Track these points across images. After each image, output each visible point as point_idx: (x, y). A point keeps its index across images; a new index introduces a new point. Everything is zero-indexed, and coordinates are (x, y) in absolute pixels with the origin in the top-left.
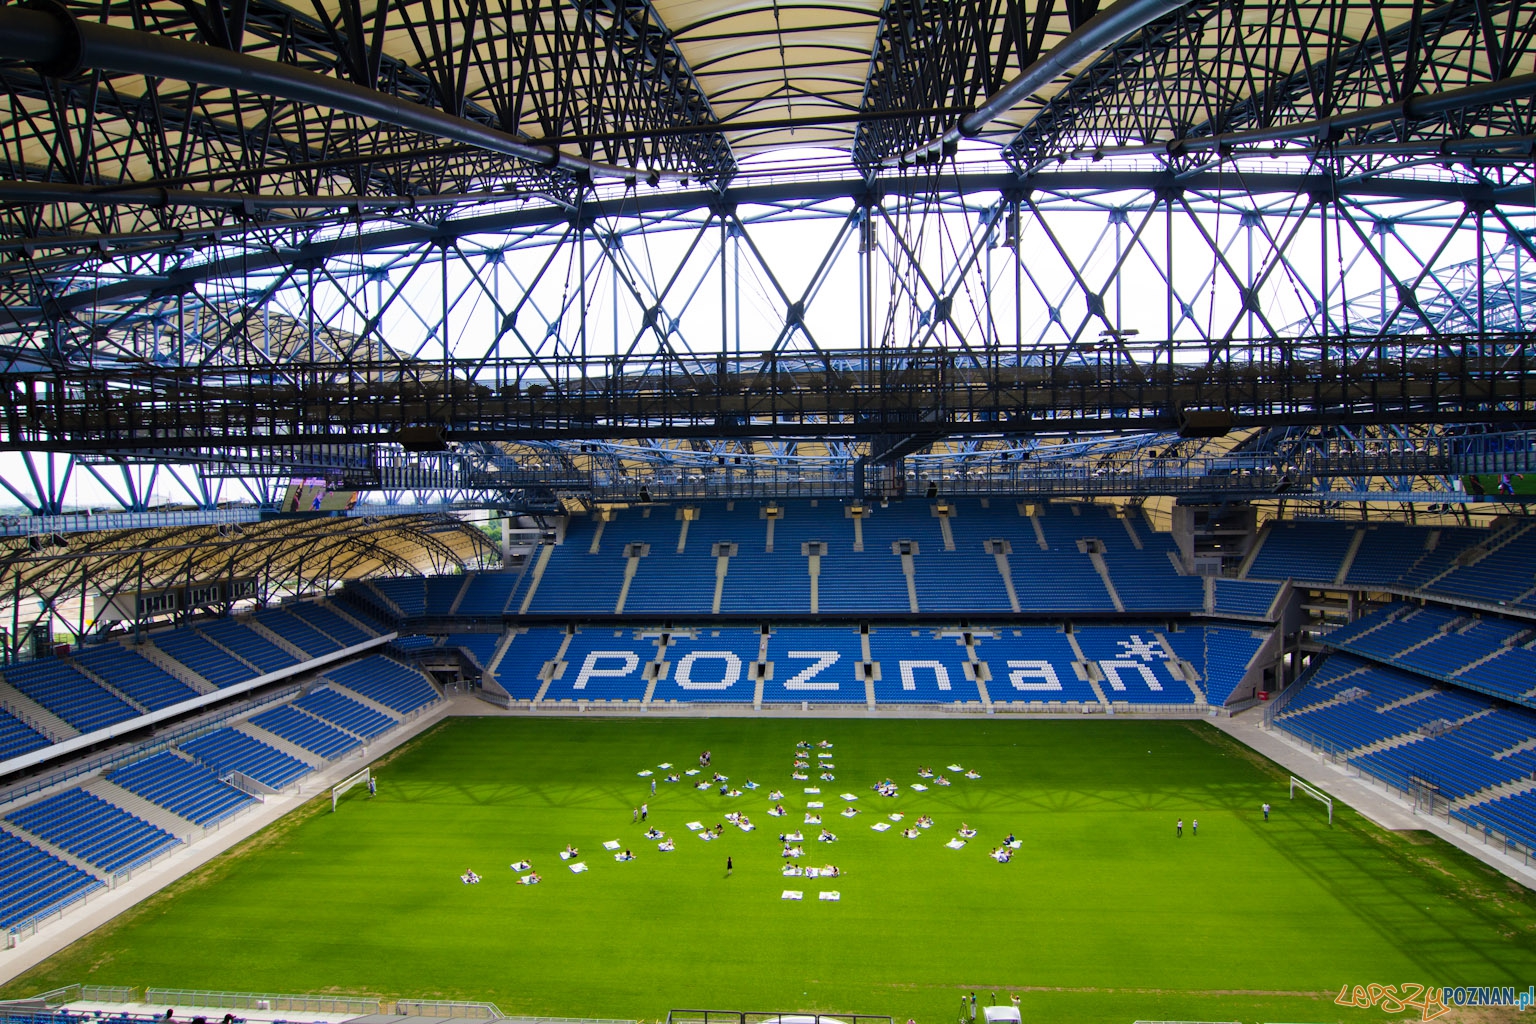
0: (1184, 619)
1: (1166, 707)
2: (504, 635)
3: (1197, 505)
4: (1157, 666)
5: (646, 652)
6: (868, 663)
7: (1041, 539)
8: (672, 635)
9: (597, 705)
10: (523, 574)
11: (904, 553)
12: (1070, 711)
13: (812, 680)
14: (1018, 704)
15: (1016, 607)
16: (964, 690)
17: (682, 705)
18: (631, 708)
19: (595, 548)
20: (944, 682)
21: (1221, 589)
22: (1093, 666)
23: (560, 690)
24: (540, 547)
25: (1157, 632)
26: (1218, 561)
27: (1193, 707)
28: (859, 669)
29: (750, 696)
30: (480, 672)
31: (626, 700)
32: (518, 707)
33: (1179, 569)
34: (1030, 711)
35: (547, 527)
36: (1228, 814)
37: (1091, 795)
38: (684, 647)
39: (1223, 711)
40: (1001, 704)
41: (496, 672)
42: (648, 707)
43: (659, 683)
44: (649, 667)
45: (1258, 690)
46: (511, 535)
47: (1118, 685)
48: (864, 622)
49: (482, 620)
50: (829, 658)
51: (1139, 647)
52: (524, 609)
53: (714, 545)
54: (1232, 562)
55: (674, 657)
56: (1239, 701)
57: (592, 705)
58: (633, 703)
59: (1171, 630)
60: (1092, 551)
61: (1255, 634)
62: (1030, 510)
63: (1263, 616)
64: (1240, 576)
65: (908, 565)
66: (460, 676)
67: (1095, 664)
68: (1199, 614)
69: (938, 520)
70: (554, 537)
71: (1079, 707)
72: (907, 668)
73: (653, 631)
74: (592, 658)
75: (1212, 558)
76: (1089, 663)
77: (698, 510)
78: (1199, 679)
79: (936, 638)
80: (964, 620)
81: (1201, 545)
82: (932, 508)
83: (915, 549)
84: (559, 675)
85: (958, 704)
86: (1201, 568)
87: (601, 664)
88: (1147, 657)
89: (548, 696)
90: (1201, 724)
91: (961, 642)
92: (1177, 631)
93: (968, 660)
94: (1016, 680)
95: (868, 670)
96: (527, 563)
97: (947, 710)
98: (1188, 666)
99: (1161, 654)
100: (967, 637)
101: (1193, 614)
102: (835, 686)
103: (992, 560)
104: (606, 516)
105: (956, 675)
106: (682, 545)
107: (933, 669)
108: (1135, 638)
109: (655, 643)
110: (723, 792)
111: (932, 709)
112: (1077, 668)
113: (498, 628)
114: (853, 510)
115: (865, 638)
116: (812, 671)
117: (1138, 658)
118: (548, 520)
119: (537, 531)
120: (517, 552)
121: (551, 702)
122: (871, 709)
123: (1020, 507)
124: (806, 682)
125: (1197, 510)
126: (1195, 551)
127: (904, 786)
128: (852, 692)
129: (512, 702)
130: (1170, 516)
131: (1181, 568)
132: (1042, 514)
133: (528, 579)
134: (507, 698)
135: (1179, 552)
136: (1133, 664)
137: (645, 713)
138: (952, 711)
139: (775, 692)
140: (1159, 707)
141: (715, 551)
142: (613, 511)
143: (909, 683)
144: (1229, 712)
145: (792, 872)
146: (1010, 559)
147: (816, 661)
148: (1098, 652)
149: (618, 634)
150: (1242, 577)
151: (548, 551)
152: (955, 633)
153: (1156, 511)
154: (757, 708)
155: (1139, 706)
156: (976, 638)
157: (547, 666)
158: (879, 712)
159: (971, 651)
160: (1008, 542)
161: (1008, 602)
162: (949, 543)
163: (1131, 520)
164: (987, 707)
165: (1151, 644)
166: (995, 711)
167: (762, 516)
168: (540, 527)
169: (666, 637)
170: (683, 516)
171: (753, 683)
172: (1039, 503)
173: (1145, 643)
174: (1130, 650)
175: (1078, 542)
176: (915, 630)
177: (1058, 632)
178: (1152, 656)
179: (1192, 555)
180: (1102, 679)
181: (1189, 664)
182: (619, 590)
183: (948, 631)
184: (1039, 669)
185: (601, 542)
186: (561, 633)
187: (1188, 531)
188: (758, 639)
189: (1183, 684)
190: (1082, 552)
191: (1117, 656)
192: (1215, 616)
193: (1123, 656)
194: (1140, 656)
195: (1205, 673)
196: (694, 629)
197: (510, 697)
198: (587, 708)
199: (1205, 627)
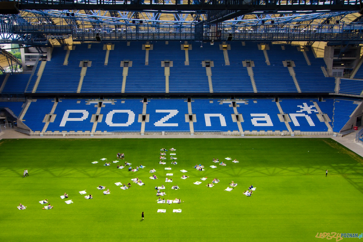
0: (326, 96)
1: (316, 133)
2: (25, 102)
3: (335, 46)
4: (313, 116)
5: (92, 110)
6: (191, 115)
7: (267, 61)
8: (104, 102)
9: (71, 133)
11: (207, 66)
12: (276, 135)
13: (166, 122)
14: (254, 132)
15: (255, 91)
16: (232, 126)
17: (109, 133)
18: (86, 135)
19: (66, 62)
20: (223, 123)
21: (343, 83)
22: (286, 116)
23: (54, 127)
24: (40, 62)
25: (314, 101)
27: (327, 133)
28: (187, 117)
29: (139, 129)
30: (16, 119)
31: (84, 131)
32: (34, 135)
33: (326, 74)
34: (259, 135)
35: (43, 52)
36: (339, 176)
37: (284, 169)
38: (109, 108)
39: (339, 134)
40: (247, 132)
41: (23, 119)
42: (94, 134)
43: (99, 124)
44: (93, 117)
45: (354, 126)
46: (26, 56)
47: (297, 124)
48: (189, 97)
49: (15, 96)
50: (174, 113)
51: (306, 108)
52: (34, 91)
53: (122, 62)
54: (348, 71)
55: (105, 112)
56: (346, 130)
57: (68, 133)
58: (87, 132)
59: (320, 100)
60: (289, 66)
61: (356, 102)
62: (263, 47)
63: (359, 95)
65: (209, 71)
66: (6, 121)
67: (287, 115)
68: (332, 94)
69: (222, 51)
70: (46, 57)
71: (280, 133)
72: (207, 117)
73: (95, 101)
74: (67, 113)
75: (340, 70)
76: (285, 115)
77: (113, 45)
78: (330, 121)
79: (220, 104)
80: (232, 96)
81: (336, 64)
82: (220, 45)
83: (212, 64)
84: (53, 120)
85: (229, 132)
86: (335, 74)
87: (71, 116)
88: (309, 112)
89: (48, 130)
90: (330, 140)
91: (231, 106)
92: (322, 101)
93: (234, 113)
94: (254, 122)
95: (191, 118)
96: (34, 69)
97: (224, 135)
98: (326, 116)
99: (315, 111)
100: (234, 103)
101: (330, 94)
102: (176, 125)
103: (245, 70)
104: (70, 48)
106: (106, 62)
107: (219, 117)
108: (305, 104)
109: (96, 106)
111: (218, 134)
112: (280, 117)
114: (185, 46)
115: (189, 104)
116: (166, 118)
117: (306, 113)
118: (43, 49)
119: (38, 54)
120: (30, 64)
121: (50, 133)
122: (192, 134)
123: (259, 46)
124: (164, 123)
125: (336, 48)
126: (333, 66)
128: (184, 127)
129: (32, 133)
130: (324, 51)
131: (327, 74)
132: (268, 49)
133: (35, 77)
134: (29, 131)
135: (326, 67)
136: (303, 115)
137: (92, 137)
138: (226, 135)
139: (150, 127)
140: (313, 133)
141: (122, 64)
142: (74, 45)
143: (208, 123)
144: (342, 135)
145: (161, 202)
146: (254, 69)
147: (168, 114)
148: (289, 110)
149: (79, 102)
150: (352, 78)
151: (44, 63)
152: (228, 101)
153: (318, 48)
154: (142, 134)
155: (305, 133)
156: (237, 104)
157: (47, 117)
158: (195, 136)
159: (235, 109)
161: (252, 89)
162: (227, 62)
163: (307, 52)
164: (241, 133)
165: (311, 107)
166: (245, 135)
167: (143, 49)
168: (39, 52)
169: (100, 104)
170: (107, 48)
171: (140, 123)
172: (267, 44)
173: (309, 106)
174: (303, 109)
175: (283, 62)
176: (211, 100)
177: (273, 101)
178: (311, 112)
179: (332, 68)
180: (290, 121)
181: (327, 115)
182: (78, 82)
183: (226, 101)
184: (264, 117)
185: (69, 60)
186: (52, 102)
187: (331, 57)
188: (142, 104)
189: (323, 123)
190: (284, 66)
191: (297, 112)
192: (339, 94)
193: (299, 112)
194: (306, 111)
195: (333, 118)
196: (113, 100)
197: (31, 130)
198: (66, 135)
199: (334, 99)
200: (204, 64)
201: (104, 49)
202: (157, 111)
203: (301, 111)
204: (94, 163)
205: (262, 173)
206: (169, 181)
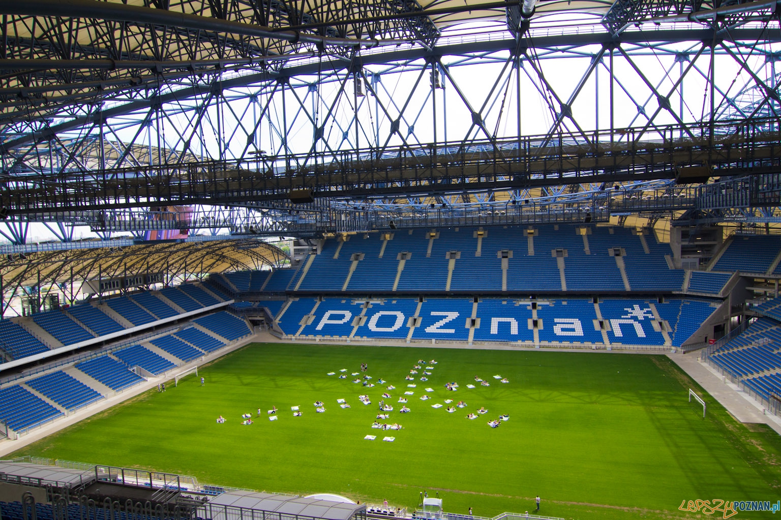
0: (668, 295)
1: (644, 347)
2: (287, 301)
3: (682, 226)
4: (646, 324)
5: (356, 311)
7: (587, 249)
8: (371, 302)
10: (298, 269)
11: (503, 257)
12: (585, 348)
13: (441, 327)
14: (555, 343)
16: (525, 334)
17: (368, 339)
18: (342, 340)
19: (336, 256)
20: (514, 330)
21: (695, 277)
22: (606, 322)
23: (310, 330)
24: (309, 256)
25: (651, 303)
26: (698, 260)
27: (661, 347)
28: (468, 321)
29: (406, 335)
30: (272, 320)
31: (340, 336)
33: (671, 266)
34: (560, 347)
35: (312, 245)
36: (641, 408)
37: (564, 394)
38: (377, 309)
39: (679, 349)
40: (545, 343)
41: (279, 321)
42: (352, 340)
43: (360, 327)
45: (708, 339)
46: (295, 249)
47: (618, 333)
48: (476, 296)
49: (276, 294)
50: (453, 315)
51: (638, 312)
52: (296, 288)
53: (399, 254)
54: (705, 261)
55: (370, 314)
56: (693, 344)
57: (322, 338)
58: (344, 338)
59: (660, 301)
60: (617, 255)
61: (713, 305)
62: (583, 231)
63: (717, 294)
64: (707, 270)
65: (505, 264)
66: (264, 322)
67: (607, 321)
68: (677, 293)
69: (527, 238)
70: (316, 250)
71: (591, 345)
72: (495, 322)
73: (362, 300)
74: (327, 314)
75: (693, 259)
77: (393, 235)
78: (671, 331)
79: (515, 305)
80: (534, 295)
81: (685, 251)
82: (525, 231)
83: (511, 255)
84: (310, 323)
85: (520, 342)
86: (686, 265)
87: (332, 317)
88: (641, 318)
90: (663, 358)
91: (529, 308)
92: (664, 303)
94: (557, 330)
96: (301, 263)
97: (513, 346)
98: (666, 324)
99: (650, 316)
100: (534, 306)
101: (674, 293)
102: (452, 331)
103: (555, 260)
104: (344, 238)
105: (522, 326)
106: (382, 254)
107: (510, 323)
108: (636, 307)
109: (362, 306)
110: (365, 385)
111: (504, 345)
112: (596, 324)
113: (283, 298)
115: (475, 305)
116: (442, 323)
117: (635, 318)
118: (313, 241)
119: (307, 247)
120: (298, 258)
121: (304, 337)
122: (470, 344)
123: (577, 230)
124: (437, 328)
125: (684, 229)
126: (682, 254)
127: (462, 385)
128: (462, 334)
129: (284, 336)
130: (669, 233)
131: (672, 265)
132: (590, 233)
133: (301, 272)
134: (282, 334)
135: (672, 255)
136: (631, 321)
137: (349, 343)
138: (515, 346)
139: (420, 334)
140: (640, 346)
141: (399, 257)
142: (348, 236)
143: (494, 330)
144: (683, 350)
145: (376, 426)
146: (566, 260)
147: (445, 317)
148: (609, 314)
149: (344, 302)
150: (709, 270)
151: (312, 257)
152: (527, 302)
153: (664, 230)
154: (408, 342)
155: (627, 346)
156: (539, 305)
157: (305, 317)
158: (474, 345)
159: (535, 313)
160: (566, 250)
161: (560, 286)
162: (531, 251)
163: (645, 236)
164: (536, 344)
165: (645, 310)
166: (540, 347)
168: (308, 245)
169: (368, 303)
170: (385, 238)
171: (409, 328)
172: (588, 227)
173: (642, 309)
174: (632, 313)
175: (609, 250)
176: (504, 300)
177: (589, 302)
178: (644, 317)
179: (680, 257)
180: (610, 330)
181: (667, 322)
182: (346, 278)
183: (524, 301)
184: (573, 323)
185: (340, 253)
186: (315, 301)
187: (677, 242)
188: (416, 305)
189: (660, 334)
190: (611, 256)
191: (622, 317)
192: (688, 293)
193: (626, 317)
194: (637, 317)
195: (676, 327)
196: (383, 299)
197: (284, 333)
198: (320, 340)
199: (683, 300)
200: (499, 255)
201: (382, 239)
202: (433, 313)
203: (629, 316)
204: (329, 374)
205: (531, 398)
206: (404, 401)
